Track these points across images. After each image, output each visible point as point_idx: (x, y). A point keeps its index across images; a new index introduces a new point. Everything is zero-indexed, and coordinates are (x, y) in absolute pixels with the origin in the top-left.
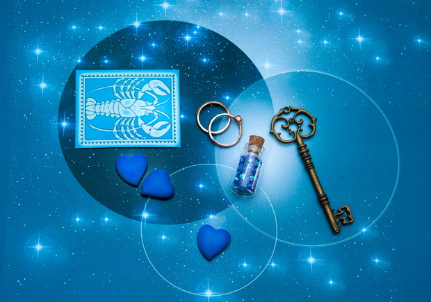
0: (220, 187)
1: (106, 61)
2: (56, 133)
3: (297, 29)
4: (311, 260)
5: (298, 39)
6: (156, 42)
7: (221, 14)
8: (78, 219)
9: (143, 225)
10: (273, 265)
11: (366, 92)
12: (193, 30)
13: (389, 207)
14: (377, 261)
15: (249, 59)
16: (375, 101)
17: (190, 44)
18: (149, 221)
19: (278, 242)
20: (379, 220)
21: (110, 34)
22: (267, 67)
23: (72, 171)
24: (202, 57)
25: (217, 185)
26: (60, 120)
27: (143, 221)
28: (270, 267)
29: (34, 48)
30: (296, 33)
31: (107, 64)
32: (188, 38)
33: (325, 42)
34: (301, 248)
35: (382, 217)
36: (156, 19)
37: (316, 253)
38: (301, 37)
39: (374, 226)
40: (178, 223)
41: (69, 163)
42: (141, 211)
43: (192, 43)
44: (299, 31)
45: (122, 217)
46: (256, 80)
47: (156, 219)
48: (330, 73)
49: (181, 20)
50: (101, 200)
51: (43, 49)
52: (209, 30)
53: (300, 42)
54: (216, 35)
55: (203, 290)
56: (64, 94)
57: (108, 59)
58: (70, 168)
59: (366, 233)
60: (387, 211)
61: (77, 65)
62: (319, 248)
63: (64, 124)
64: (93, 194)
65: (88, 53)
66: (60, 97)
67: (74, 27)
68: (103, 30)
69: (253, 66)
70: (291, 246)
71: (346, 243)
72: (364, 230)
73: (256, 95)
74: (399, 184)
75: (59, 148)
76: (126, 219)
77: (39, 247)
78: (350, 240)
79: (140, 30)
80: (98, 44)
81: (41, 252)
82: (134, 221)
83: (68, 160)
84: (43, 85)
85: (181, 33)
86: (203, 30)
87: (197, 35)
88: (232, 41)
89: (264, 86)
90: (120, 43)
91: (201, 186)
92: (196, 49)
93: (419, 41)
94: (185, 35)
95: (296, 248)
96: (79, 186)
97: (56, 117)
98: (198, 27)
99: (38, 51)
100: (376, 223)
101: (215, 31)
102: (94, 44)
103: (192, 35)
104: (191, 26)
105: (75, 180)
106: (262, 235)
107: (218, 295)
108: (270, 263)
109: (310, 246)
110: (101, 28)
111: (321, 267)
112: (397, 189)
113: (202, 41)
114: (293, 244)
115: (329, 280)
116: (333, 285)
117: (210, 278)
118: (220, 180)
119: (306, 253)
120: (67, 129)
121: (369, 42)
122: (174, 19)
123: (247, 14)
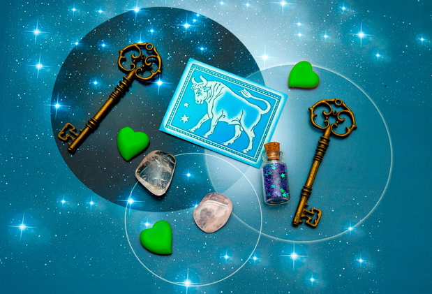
0: (208, 177)
1: (104, 45)
2: (48, 114)
3: (298, 22)
4: (294, 256)
5: (298, 32)
6: (155, 28)
7: (222, 3)
8: (63, 202)
9: (128, 211)
10: (255, 258)
11: (363, 88)
12: (193, 18)
13: (377, 207)
14: (361, 261)
15: (246, 50)
16: (372, 99)
17: (188, 32)
18: (134, 207)
19: (262, 236)
20: (366, 220)
21: (109, 18)
22: (263, 59)
23: (61, 153)
24: (200, 46)
25: (205, 175)
26: (53, 102)
27: (128, 207)
28: (251, 260)
29: (32, 29)
30: (297, 25)
31: (105, 48)
32: (187, 26)
33: (326, 36)
34: (285, 243)
35: (370, 216)
36: (156, 6)
37: (301, 249)
38: (301, 30)
39: (361, 225)
40: (163, 211)
41: (59, 145)
42: (126, 197)
43: (191, 30)
44: (299, 24)
45: (107, 201)
46: (252, 71)
47: (141, 206)
48: (327, 67)
49: (181, 8)
50: (88, 184)
51: (42, 30)
52: (209, 19)
53: (300, 35)
54: (213, 22)
55: (182, 280)
56: (59, 76)
57: (105, 42)
58: (60, 150)
59: (352, 232)
60: (375, 211)
61: (75, 47)
62: (303, 244)
63: (57, 106)
64: (80, 177)
65: (87, 36)
66: (55, 79)
67: (74, 10)
68: (103, 14)
69: (251, 57)
70: (275, 241)
71: (331, 241)
72: (350, 229)
74: (390, 184)
75: (50, 129)
76: (111, 203)
77: (22, 227)
78: (335, 239)
79: (140, 16)
80: (97, 28)
81: (25, 232)
82: (119, 206)
83: (58, 141)
84: (39, 66)
85: (180, 20)
86: (203, 19)
87: (196, 24)
88: (231, 31)
89: (260, 78)
90: (119, 27)
91: (189, 175)
92: (194, 37)
93: (422, 39)
94: (184, 22)
95: (280, 242)
96: (67, 168)
97: (49, 99)
98: (198, 15)
99: (37, 32)
100: (363, 223)
101: (214, 20)
102: (93, 27)
103: (191, 23)
104: (191, 14)
105: (63, 162)
106: (246, 227)
107: (198, 286)
108: (252, 257)
109: (294, 242)
110: (100, 11)
111: (303, 264)
112: (387, 189)
113: (201, 29)
114: (277, 239)
115: (310, 277)
116: (314, 283)
117: (190, 268)
118: (208, 170)
119: (289, 248)
120: (60, 111)
121: (371, 39)
122: (174, 6)
123: (248, 5)
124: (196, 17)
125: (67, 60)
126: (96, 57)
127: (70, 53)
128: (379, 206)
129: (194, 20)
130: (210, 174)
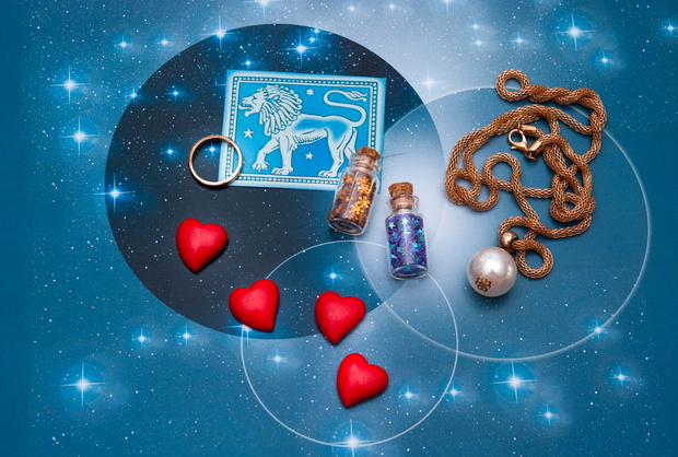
0: (363, 276)
1: (176, 93)
2: (102, 207)
3: (473, 23)
4: (515, 382)
5: (476, 40)
6: (252, 59)
7: (351, 8)
8: (142, 339)
9: (245, 343)
10: (454, 392)
12: (309, 36)
13: (636, 292)
14: (621, 377)
15: (399, 75)
17: (304, 58)
18: (254, 335)
19: (460, 357)
20: (620, 313)
21: (180, 51)
22: (427, 86)
23: (131, 265)
25: (359, 273)
26: (107, 188)
27: (245, 336)
28: (448, 396)
29: (63, 81)
30: (472, 29)
31: (178, 96)
32: (301, 49)
33: (519, 41)
34: (498, 364)
35: (627, 308)
36: (250, 24)
37: (523, 370)
38: (480, 36)
39: (613, 322)
40: (300, 336)
41: (125, 253)
43: (308, 56)
44: (476, 27)
45: (210, 331)
46: (412, 106)
49: (289, 23)
50: (177, 307)
51: (78, 81)
52: (334, 35)
53: (479, 43)
54: (342, 38)
55: (342, 437)
56: (112, 148)
57: (178, 90)
58: (127, 260)
59: (601, 335)
60: (634, 298)
61: (132, 101)
62: (528, 363)
63: (115, 194)
64: (163, 297)
65: (148, 82)
66: (107, 153)
67: (123, 44)
68: (169, 45)
69: (407, 84)
70: (481, 361)
71: (570, 352)
72: (598, 330)
73: (413, 129)
74: (651, 254)
75: (108, 231)
76: (218, 334)
77: (83, 385)
78: (576, 348)
79: (226, 41)
80: (162, 68)
81: (89, 394)
82: (229, 336)
83: (123, 248)
84: (80, 136)
85: (289, 42)
86: (325, 35)
87: (315, 44)
88: (370, 49)
89: (425, 115)
90: (196, 63)
91: (333, 276)
92: (315, 65)
93: (671, 28)
94: (297, 44)
95: (490, 363)
96: (141, 287)
97: (101, 184)
98: (316, 31)
99: (70, 85)
100: (618, 318)
101: (343, 35)
102: (156, 69)
103: (307, 44)
104: (305, 30)
105: (135, 278)
106: (433, 346)
107: (369, 445)
108: (449, 390)
109: (512, 360)
110: (164, 42)
111: (531, 392)
112: (648, 263)
113: (324, 51)
114: (484, 358)
115: (545, 411)
116: (552, 420)
117: (353, 418)
118: (362, 264)
119: (506, 371)
120: (120, 201)
121: (590, 36)
122: (279, 21)
123: (392, 6)
124: (314, 34)
125: (122, 123)
126: (166, 112)
127: (126, 112)
128: (638, 290)
129: (312, 40)
130: (366, 271)
